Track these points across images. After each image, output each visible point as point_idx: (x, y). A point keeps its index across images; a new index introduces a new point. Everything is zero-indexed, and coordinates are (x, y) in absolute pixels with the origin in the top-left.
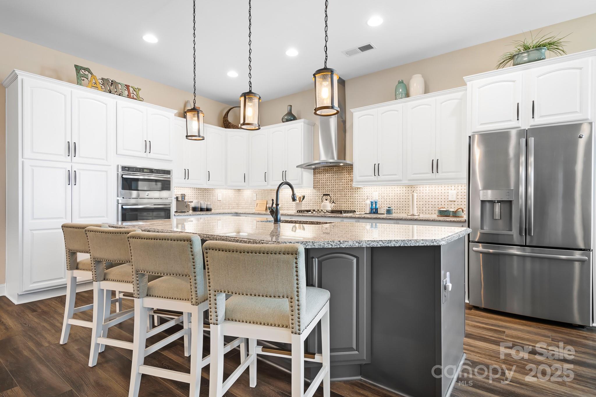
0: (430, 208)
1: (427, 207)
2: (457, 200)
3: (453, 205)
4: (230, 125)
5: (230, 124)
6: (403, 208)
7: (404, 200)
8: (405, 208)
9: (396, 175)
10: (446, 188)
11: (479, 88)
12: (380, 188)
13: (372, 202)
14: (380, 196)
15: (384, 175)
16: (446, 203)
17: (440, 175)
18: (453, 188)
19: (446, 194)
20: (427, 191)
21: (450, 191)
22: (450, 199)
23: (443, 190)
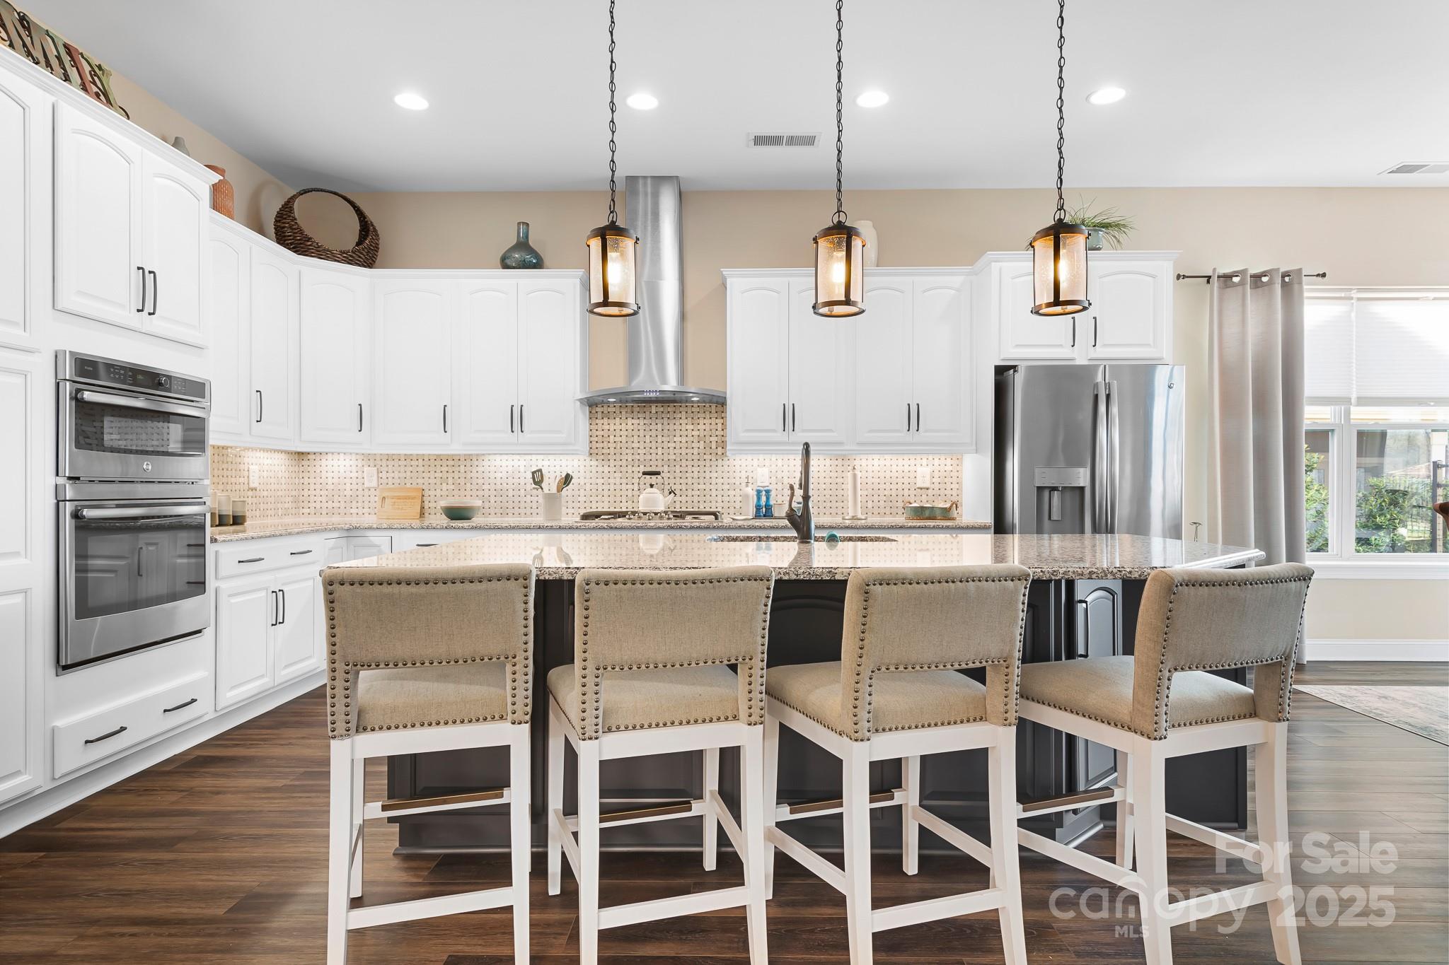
0: (882, 502)
1: (876, 501)
2: (933, 486)
3: (924, 496)
4: (310, 245)
5: (309, 243)
6: (825, 504)
7: (828, 486)
8: (829, 504)
9: (831, 431)
10: (912, 462)
11: (1013, 278)
12: (774, 459)
13: (759, 492)
14: (774, 478)
15: (804, 431)
16: (912, 492)
17: (923, 435)
18: (924, 462)
19: (912, 475)
20: (876, 468)
21: (919, 469)
22: (918, 485)
23: (906, 466)
